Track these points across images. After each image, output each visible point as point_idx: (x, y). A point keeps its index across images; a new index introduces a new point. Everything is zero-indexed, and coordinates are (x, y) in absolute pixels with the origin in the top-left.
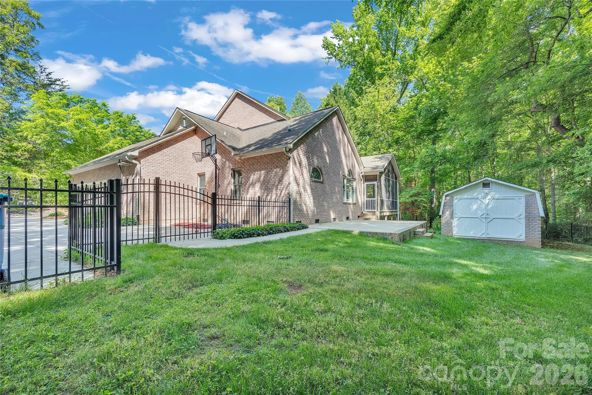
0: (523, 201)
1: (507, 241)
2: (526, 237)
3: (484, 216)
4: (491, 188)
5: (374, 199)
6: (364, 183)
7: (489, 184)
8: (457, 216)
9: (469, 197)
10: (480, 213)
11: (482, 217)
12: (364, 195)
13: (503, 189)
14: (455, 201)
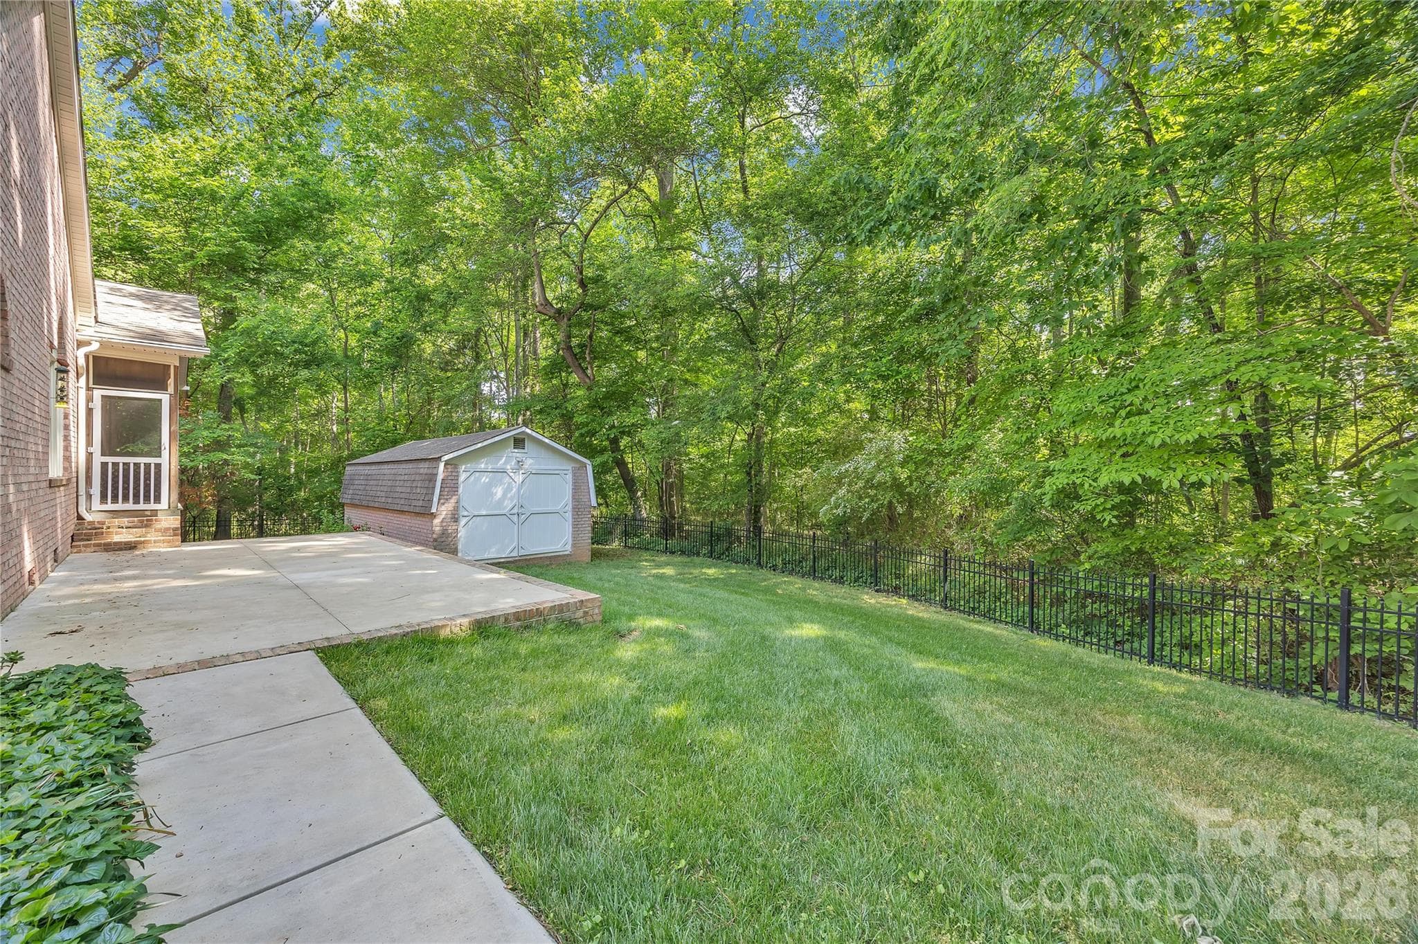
0: (569, 477)
1: (550, 557)
2: (574, 545)
3: (515, 511)
4: (526, 451)
5: (157, 460)
6: (88, 389)
7: (523, 440)
8: (466, 513)
9: (490, 468)
10: (508, 504)
11: (513, 512)
12: (89, 443)
13: (544, 453)
14: (462, 477)
